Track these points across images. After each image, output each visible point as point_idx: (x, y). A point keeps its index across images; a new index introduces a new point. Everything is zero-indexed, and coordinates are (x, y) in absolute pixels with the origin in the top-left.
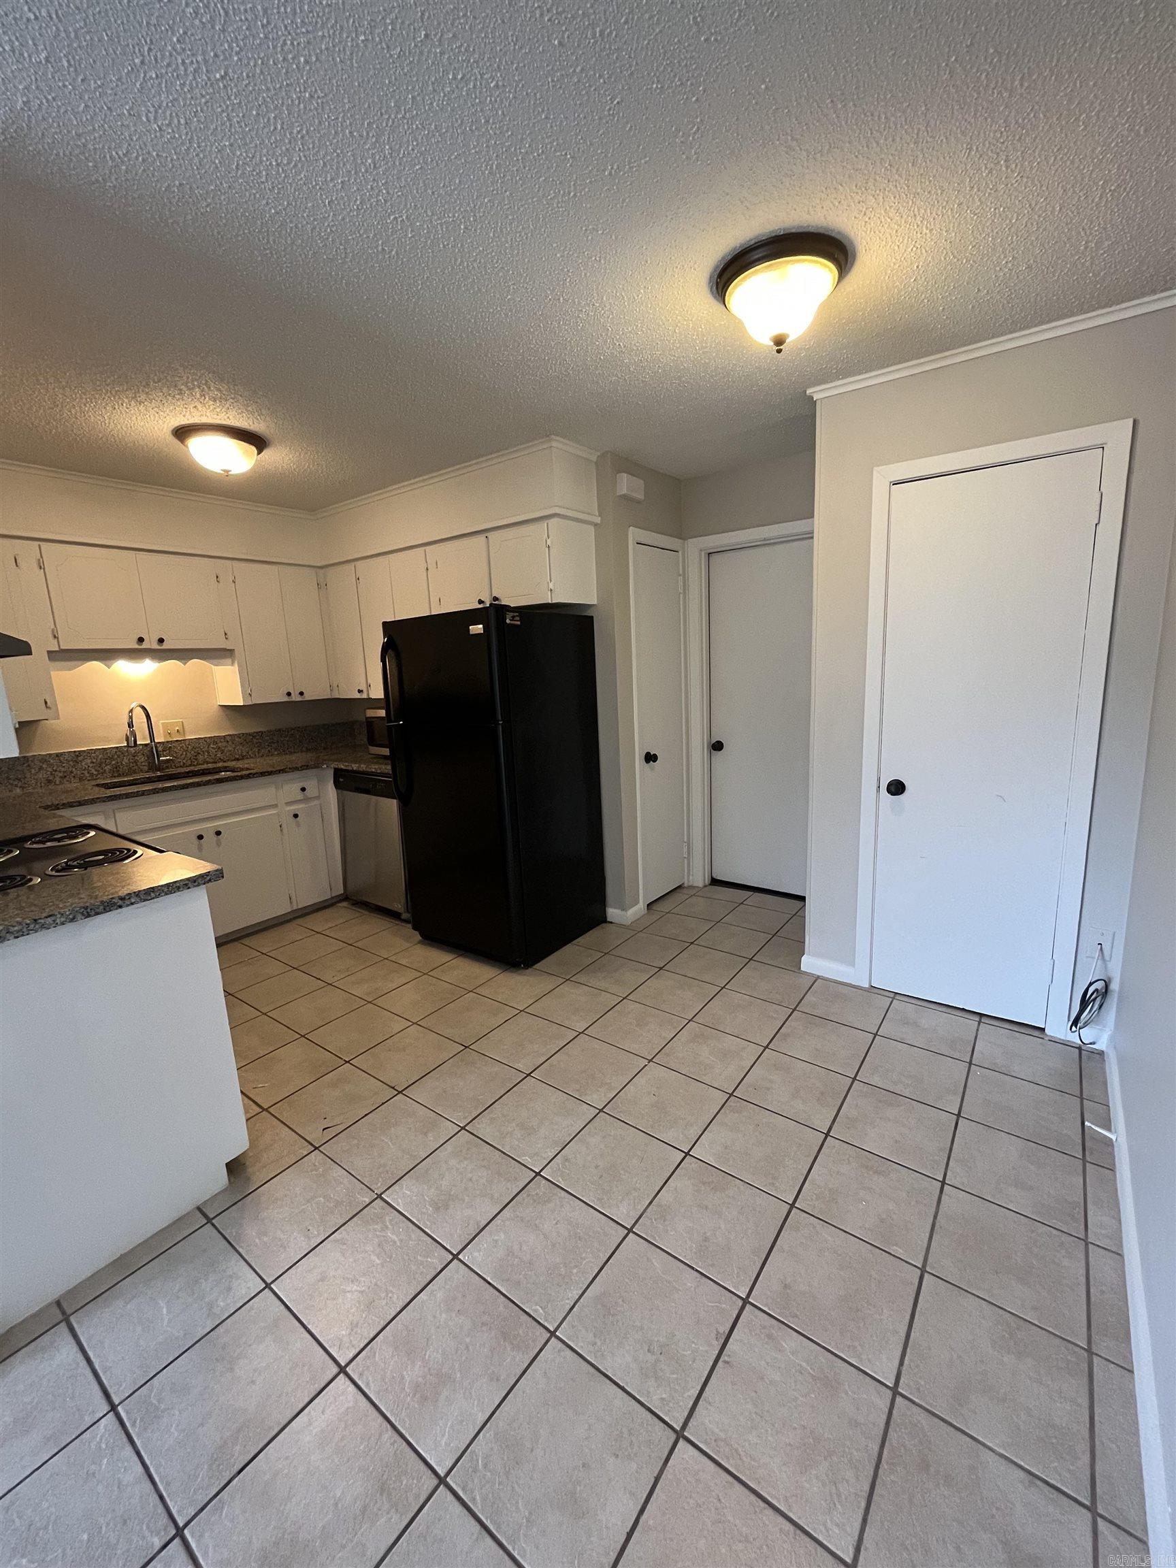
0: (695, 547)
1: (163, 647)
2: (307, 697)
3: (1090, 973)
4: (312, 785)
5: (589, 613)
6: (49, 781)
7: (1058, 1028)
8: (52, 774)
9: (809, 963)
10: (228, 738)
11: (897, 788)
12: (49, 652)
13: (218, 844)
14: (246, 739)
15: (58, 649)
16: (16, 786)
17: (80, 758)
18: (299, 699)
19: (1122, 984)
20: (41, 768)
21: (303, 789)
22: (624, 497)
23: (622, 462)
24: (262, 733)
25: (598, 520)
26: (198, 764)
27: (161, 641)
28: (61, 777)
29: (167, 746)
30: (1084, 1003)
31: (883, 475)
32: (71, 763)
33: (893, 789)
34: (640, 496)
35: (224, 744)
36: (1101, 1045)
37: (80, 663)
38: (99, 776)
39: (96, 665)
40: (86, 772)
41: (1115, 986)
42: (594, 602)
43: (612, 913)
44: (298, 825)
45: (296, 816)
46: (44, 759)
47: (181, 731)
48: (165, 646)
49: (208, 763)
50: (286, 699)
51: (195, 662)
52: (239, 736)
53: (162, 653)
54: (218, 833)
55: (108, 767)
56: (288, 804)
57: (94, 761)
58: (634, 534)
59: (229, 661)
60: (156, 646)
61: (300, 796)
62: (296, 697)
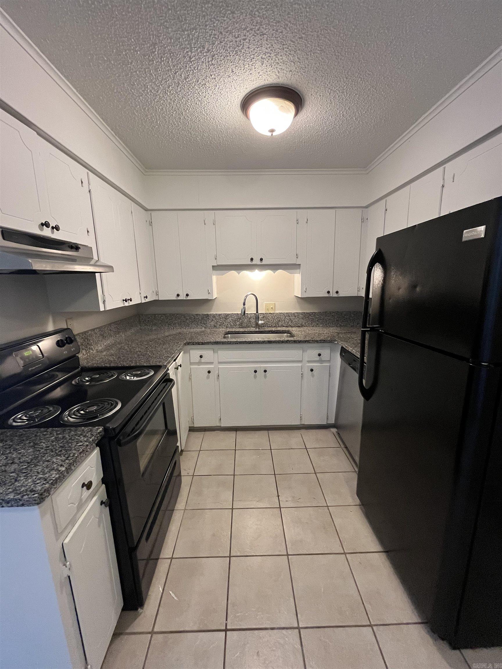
1: (263, 263)
2: (341, 294)
4: (326, 353)
6: (215, 326)
8: (216, 323)
10: (296, 315)
12: (213, 266)
13: (265, 376)
14: (306, 316)
15: (216, 265)
16: (203, 326)
17: (228, 317)
18: (335, 295)
20: (212, 320)
21: (320, 355)
24: (315, 313)
26: (278, 327)
27: (261, 260)
28: (219, 325)
29: (265, 316)
32: (224, 319)
35: (293, 317)
37: (225, 271)
38: (234, 326)
39: (234, 273)
40: (229, 324)
44: (313, 376)
45: (312, 370)
46: (214, 316)
47: (273, 308)
48: (264, 262)
49: (283, 326)
50: (327, 295)
51: (280, 271)
52: (302, 314)
53: (263, 266)
54: (265, 371)
55: (238, 323)
56: (309, 362)
57: (233, 319)
59: (298, 270)
60: (259, 263)
61: (318, 358)
62: (333, 294)
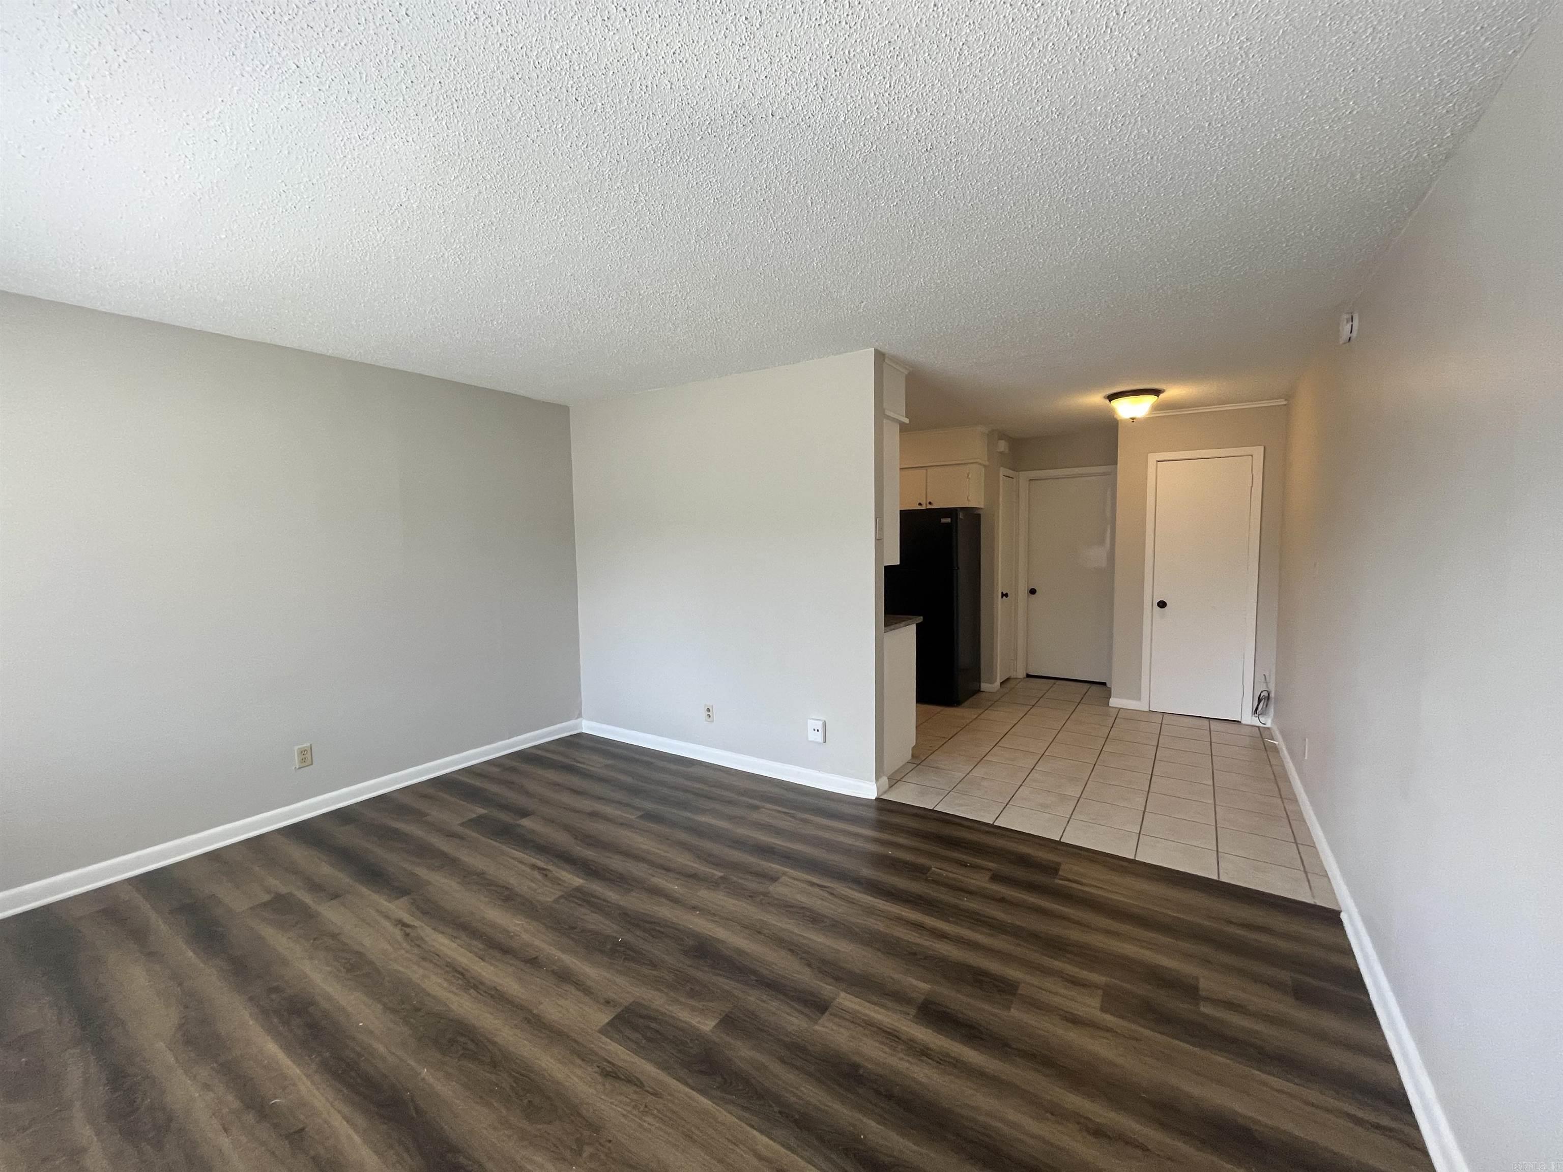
0: (1024, 476)
3: (1261, 687)
5: (977, 512)
7: (1248, 719)
9: (1114, 702)
11: (1162, 604)
19: (1276, 691)
22: (1001, 453)
23: (1003, 435)
25: (987, 463)
30: (1260, 700)
31: (1152, 458)
33: (1161, 604)
34: (1007, 451)
36: (1269, 725)
41: (1272, 695)
42: (982, 506)
43: (984, 686)
58: (1003, 471)
